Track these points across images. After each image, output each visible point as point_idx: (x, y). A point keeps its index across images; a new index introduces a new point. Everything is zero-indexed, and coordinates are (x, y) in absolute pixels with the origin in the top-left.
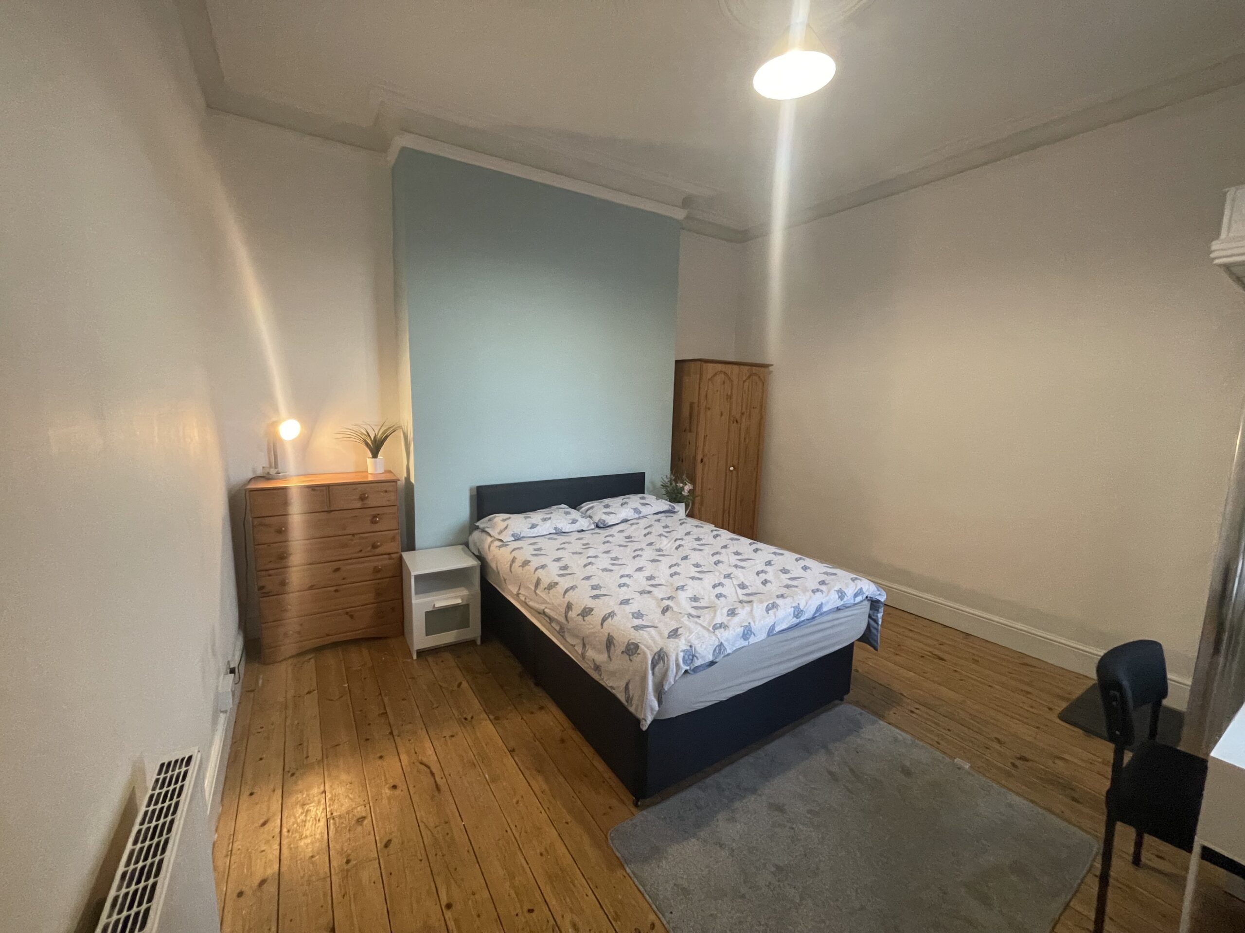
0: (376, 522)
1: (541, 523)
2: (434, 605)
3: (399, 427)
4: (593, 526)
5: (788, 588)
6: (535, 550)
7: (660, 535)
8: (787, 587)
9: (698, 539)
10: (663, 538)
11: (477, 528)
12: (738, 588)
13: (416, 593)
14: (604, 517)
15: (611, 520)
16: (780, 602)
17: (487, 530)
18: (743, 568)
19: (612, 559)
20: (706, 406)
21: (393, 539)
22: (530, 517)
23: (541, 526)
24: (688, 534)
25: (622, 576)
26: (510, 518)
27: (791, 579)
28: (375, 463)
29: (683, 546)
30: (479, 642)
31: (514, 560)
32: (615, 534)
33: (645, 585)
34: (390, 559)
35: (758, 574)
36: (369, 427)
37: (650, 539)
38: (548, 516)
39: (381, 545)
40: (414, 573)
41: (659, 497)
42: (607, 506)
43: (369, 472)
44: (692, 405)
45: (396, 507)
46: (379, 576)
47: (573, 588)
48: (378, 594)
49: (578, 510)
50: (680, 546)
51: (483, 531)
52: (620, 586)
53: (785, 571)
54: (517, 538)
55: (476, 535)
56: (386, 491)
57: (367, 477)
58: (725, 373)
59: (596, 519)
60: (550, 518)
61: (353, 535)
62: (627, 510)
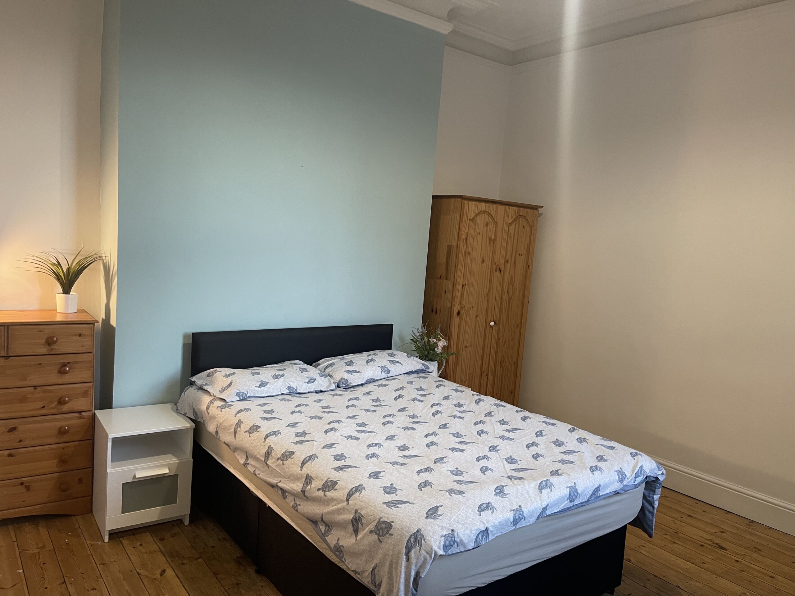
0: (65, 373)
1: (271, 381)
2: (135, 476)
3: (100, 257)
4: (333, 387)
5: (563, 463)
6: (265, 412)
7: (414, 400)
8: (562, 461)
9: (459, 405)
10: (417, 403)
11: (192, 383)
12: (505, 463)
13: (112, 461)
14: (346, 376)
15: (354, 379)
16: (554, 480)
17: (205, 387)
18: (511, 439)
19: (358, 425)
20: (465, 251)
21: (85, 394)
22: (259, 374)
23: (272, 384)
24: (447, 398)
25: (370, 446)
26: (234, 373)
27: (565, 453)
28: (67, 301)
29: (441, 412)
30: (187, 522)
31: (239, 424)
32: (360, 397)
33: (396, 455)
34: (81, 418)
35: (528, 446)
36: (60, 255)
37: (401, 403)
38: (281, 373)
39: (70, 400)
40: (111, 436)
41: (410, 355)
42: (350, 363)
43: (58, 311)
44: (450, 247)
45: (92, 354)
46: (65, 438)
47: (311, 458)
48: (63, 461)
49: (315, 367)
50: (437, 412)
51: (201, 389)
52: (368, 457)
53: (559, 443)
54: (243, 397)
55: (191, 391)
56: (80, 335)
57: (55, 316)
58: (489, 214)
59: (337, 377)
60: (283, 375)
61: (35, 387)
62: (374, 368)
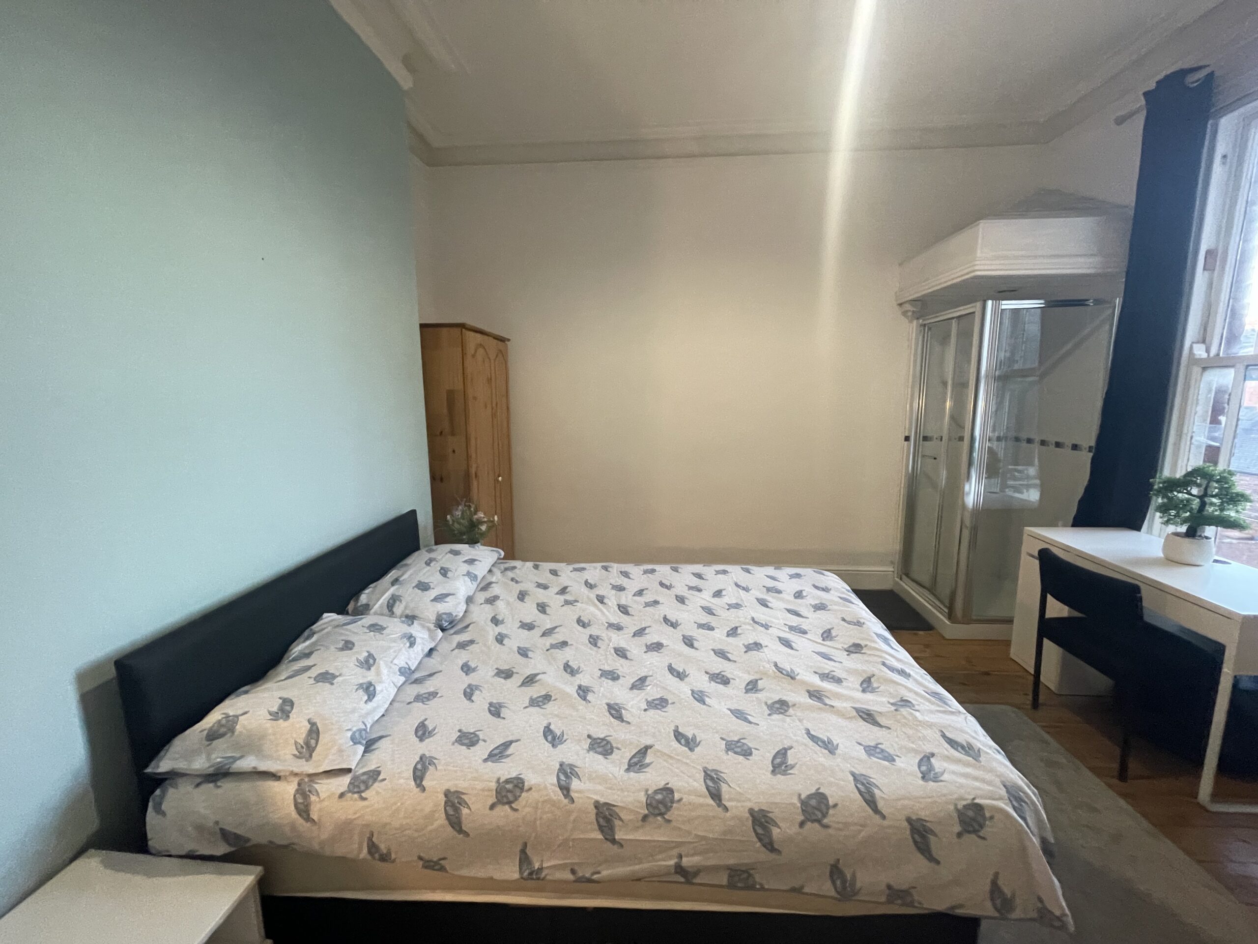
1: (371, 675)
4: (438, 633)
15: (455, 608)
20: (472, 395)
23: (379, 681)
38: (362, 652)
42: (424, 586)
54: (365, 739)
59: (430, 617)
60: (371, 655)
62: (462, 581)
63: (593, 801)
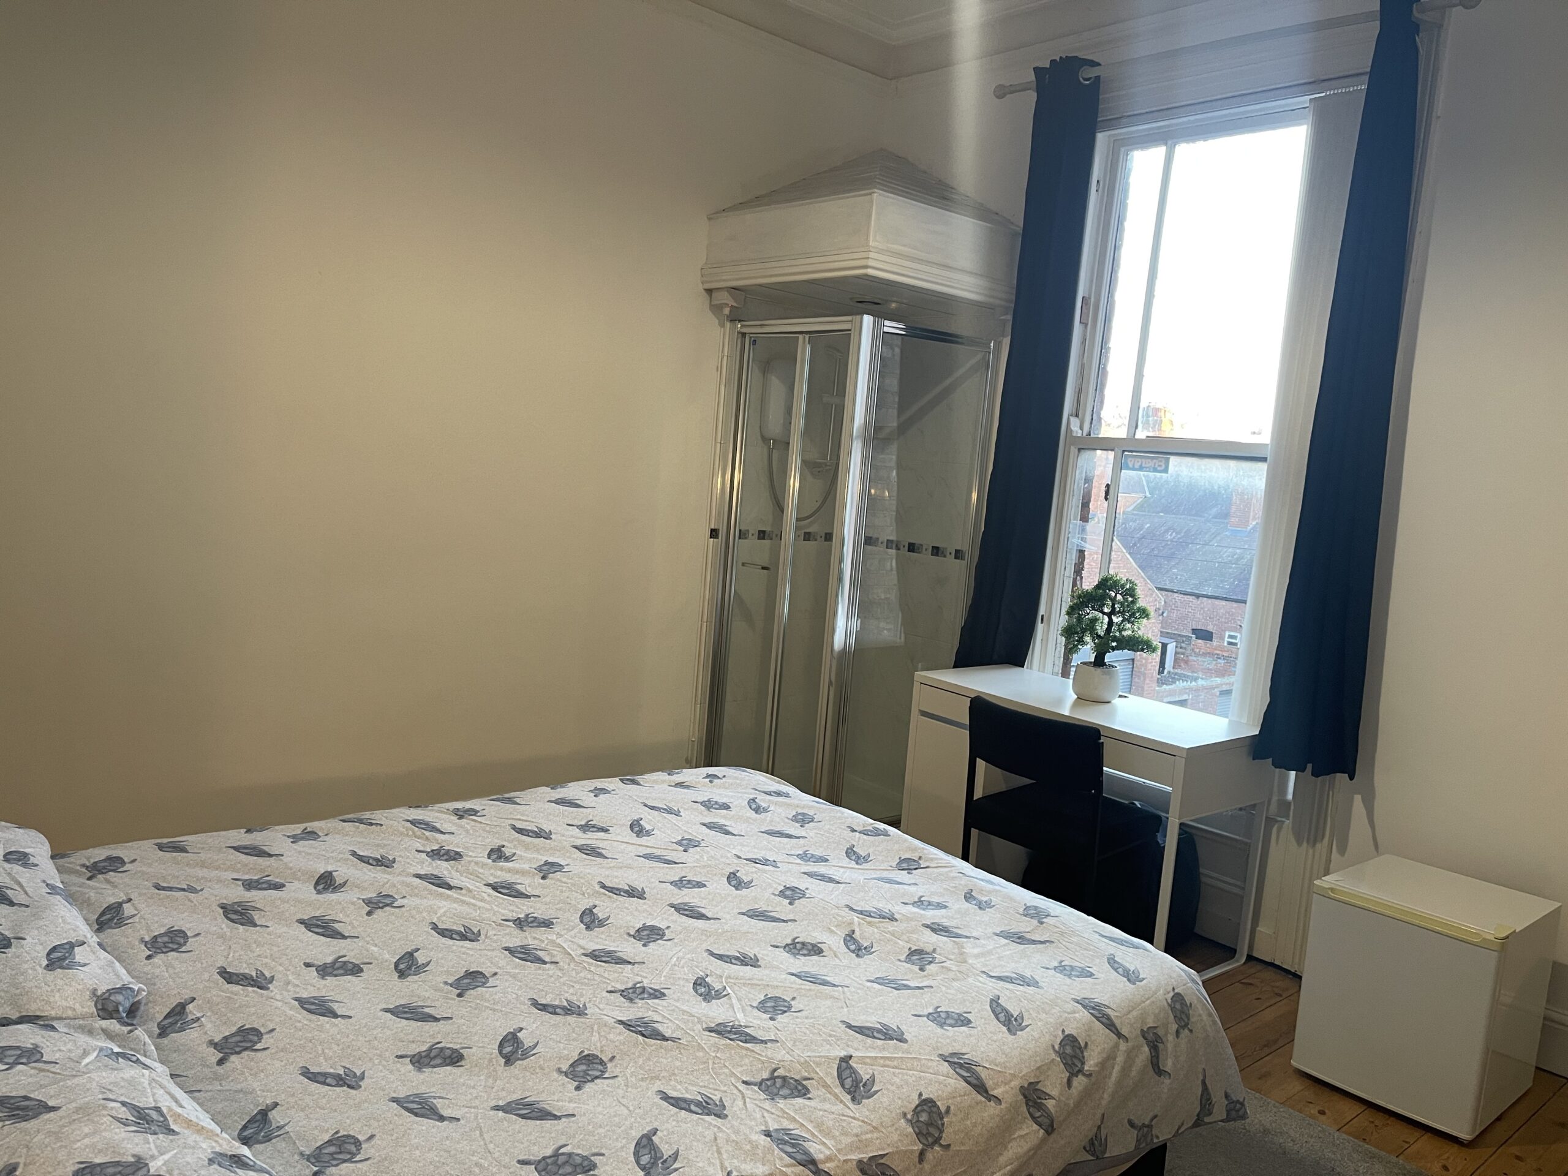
63: (855, 1163)
